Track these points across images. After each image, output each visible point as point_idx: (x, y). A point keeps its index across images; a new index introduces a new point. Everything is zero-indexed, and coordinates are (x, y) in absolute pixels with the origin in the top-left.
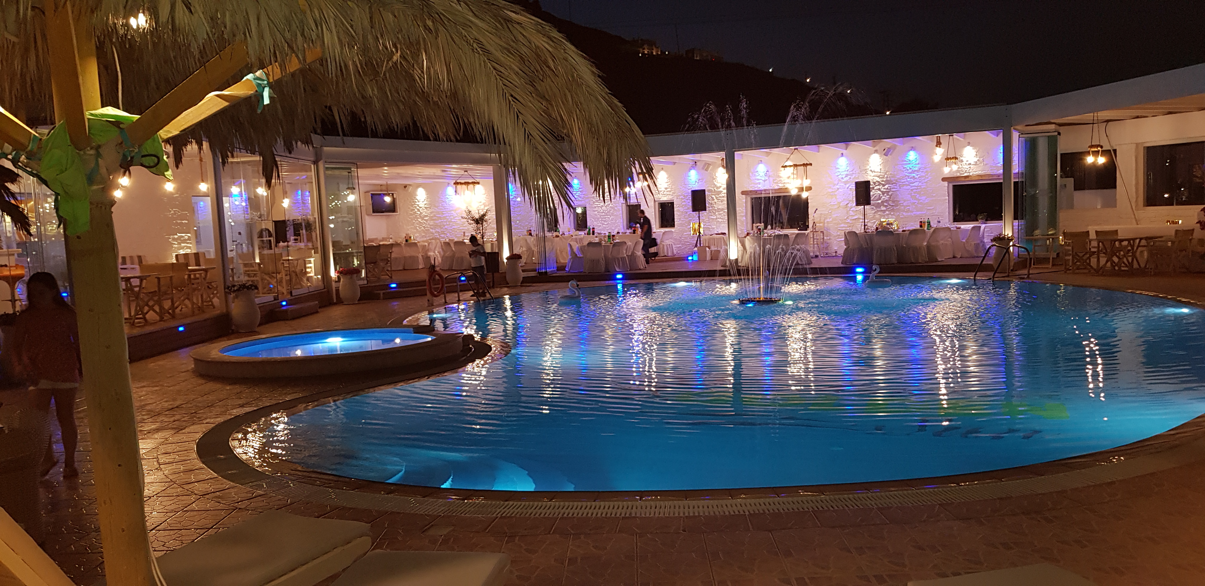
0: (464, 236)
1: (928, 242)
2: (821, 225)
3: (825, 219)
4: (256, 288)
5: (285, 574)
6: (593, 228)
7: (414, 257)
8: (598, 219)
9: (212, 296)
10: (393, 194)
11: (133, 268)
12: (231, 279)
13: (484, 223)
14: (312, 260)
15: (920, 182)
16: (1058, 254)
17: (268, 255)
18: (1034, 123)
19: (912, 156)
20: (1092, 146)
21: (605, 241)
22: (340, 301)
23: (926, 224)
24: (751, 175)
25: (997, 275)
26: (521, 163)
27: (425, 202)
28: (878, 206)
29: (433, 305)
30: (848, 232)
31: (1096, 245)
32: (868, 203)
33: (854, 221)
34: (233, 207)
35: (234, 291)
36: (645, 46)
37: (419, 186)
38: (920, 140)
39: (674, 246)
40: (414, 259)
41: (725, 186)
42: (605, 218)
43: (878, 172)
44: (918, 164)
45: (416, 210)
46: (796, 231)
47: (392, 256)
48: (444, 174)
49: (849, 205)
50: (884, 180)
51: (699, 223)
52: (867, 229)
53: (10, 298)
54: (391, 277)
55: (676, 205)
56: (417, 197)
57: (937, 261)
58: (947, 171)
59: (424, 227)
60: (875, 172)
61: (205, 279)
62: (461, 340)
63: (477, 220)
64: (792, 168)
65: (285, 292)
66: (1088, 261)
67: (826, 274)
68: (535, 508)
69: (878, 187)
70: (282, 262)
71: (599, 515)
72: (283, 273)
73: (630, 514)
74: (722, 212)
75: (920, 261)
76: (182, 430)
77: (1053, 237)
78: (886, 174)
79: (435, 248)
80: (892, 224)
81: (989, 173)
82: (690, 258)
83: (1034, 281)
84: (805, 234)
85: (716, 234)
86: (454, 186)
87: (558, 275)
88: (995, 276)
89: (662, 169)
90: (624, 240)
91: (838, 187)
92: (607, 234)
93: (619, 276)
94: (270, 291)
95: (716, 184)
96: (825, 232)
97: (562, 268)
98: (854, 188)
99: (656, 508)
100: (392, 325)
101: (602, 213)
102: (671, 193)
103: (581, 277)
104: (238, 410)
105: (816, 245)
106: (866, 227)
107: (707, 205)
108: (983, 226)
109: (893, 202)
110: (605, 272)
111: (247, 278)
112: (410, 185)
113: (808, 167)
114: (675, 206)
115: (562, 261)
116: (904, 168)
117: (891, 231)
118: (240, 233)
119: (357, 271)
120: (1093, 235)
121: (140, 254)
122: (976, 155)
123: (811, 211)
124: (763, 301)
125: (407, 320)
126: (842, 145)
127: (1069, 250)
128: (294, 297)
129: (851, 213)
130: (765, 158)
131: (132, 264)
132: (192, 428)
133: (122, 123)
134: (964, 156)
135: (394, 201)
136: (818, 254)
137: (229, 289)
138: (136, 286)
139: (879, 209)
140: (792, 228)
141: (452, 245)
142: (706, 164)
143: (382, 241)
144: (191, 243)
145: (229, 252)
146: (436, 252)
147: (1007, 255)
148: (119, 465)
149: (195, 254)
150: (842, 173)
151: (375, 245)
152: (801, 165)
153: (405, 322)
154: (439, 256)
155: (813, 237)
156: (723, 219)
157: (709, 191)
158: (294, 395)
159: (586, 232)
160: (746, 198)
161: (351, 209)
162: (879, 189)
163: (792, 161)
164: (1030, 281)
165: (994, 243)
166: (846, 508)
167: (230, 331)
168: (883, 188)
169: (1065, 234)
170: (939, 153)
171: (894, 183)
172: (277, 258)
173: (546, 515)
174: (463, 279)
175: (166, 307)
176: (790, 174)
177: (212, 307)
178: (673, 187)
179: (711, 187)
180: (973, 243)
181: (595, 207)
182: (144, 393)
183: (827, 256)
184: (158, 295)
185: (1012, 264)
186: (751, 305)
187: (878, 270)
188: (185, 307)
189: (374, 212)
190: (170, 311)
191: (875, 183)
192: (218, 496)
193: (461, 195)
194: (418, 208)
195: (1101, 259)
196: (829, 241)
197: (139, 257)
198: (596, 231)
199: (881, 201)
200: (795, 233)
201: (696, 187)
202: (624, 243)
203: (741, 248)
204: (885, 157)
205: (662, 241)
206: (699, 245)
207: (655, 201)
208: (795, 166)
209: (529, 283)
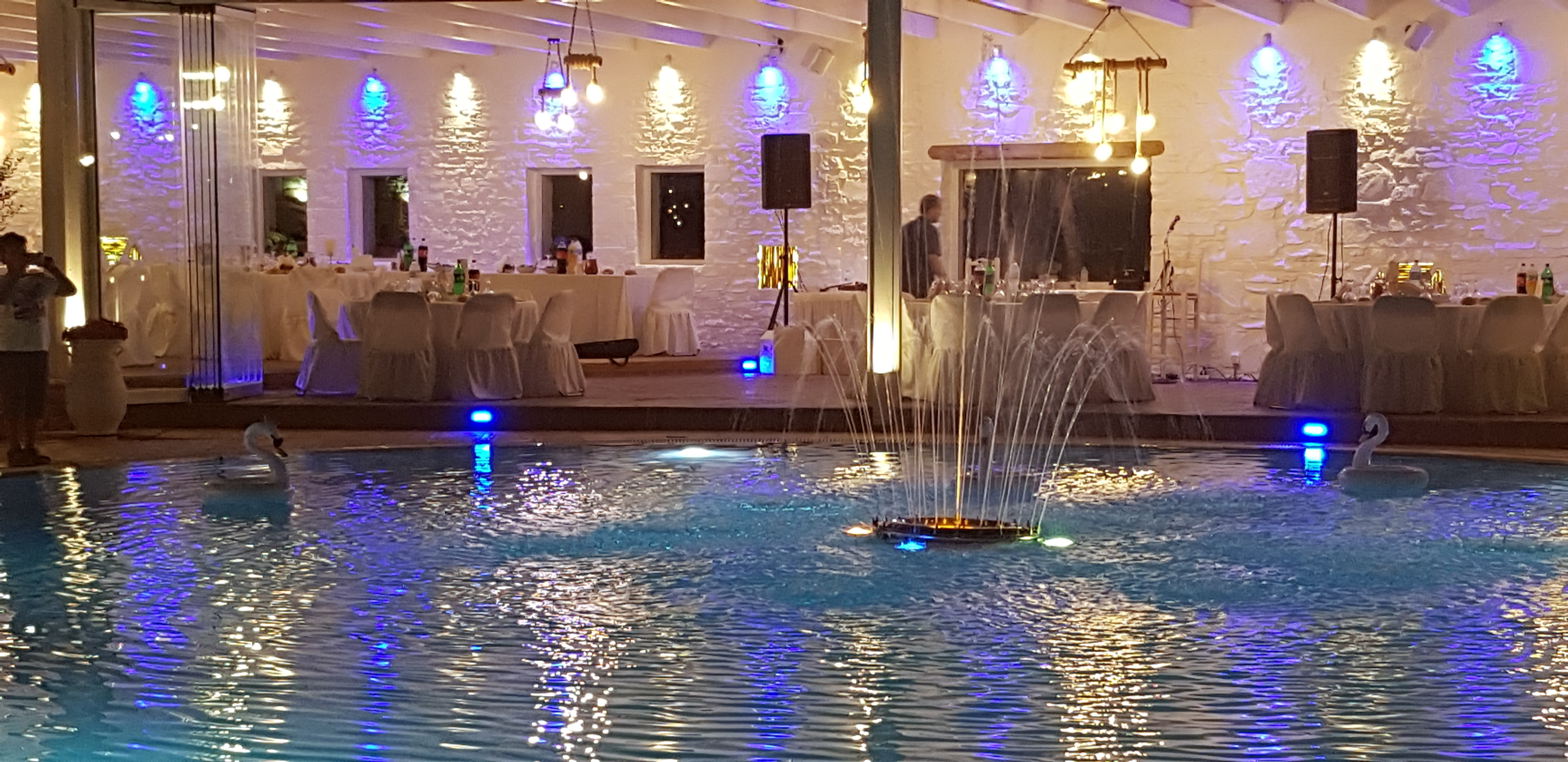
1: (1550, 344)
2: (1189, 271)
3: (1205, 251)
6: (423, 248)
8: (446, 218)
15: (1520, 143)
19: (1498, 52)
21: (442, 290)
23: (1540, 283)
24: (964, 93)
28: (1380, 216)
30: (1281, 299)
32: (1350, 207)
33: (1299, 264)
39: (694, 322)
42: (468, 216)
43: (1380, 103)
44: (1517, 81)
46: (1105, 289)
49: (1285, 210)
50: (1405, 129)
51: (786, 249)
52: (1345, 289)
55: (712, 183)
60: (1373, 102)
64: (1100, 72)
67: (1201, 438)
69: (1383, 153)
75: (1521, 409)
78: (1409, 108)
80: (1427, 277)
82: (749, 365)
85: (841, 288)
87: (266, 401)
89: (669, 58)
90: (516, 293)
91: (1249, 146)
93: (482, 416)
95: (847, 118)
96: (1202, 296)
97: (282, 377)
98: (1305, 152)
101: (462, 197)
102: (695, 142)
105: (1170, 341)
106: (1339, 286)
107: (814, 186)
109: (1431, 204)
110: (435, 400)
113: (1155, 71)
114: (707, 185)
116: (1471, 93)
117: (1427, 300)
123: (1158, 223)
124: (961, 532)
126: (1269, 3)
129: (1292, 237)
130: (1009, 35)
136: (1176, 369)
139: (1383, 228)
140: (1092, 277)
142: (814, 49)
150: (1265, 102)
152: (1127, 64)
155: (1163, 312)
157: (826, 141)
159: (398, 261)
160: (945, 172)
162: (1385, 162)
163: (1100, 49)
168: (1399, 155)
171: (1436, 143)
176: (1092, 95)
178: (703, 121)
179: (826, 127)
181: (438, 178)
183: (1210, 377)
186: (912, 546)
187: (1384, 433)
191: (1371, 139)
196: (1213, 329)
198: (429, 261)
199: (1392, 202)
200: (1102, 293)
201: (779, 125)
202: (513, 301)
203: (911, 337)
204: (1409, 51)
205: (654, 303)
206: (780, 321)
207: (640, 168)
208: (1111, 64)
209: (150, 427)
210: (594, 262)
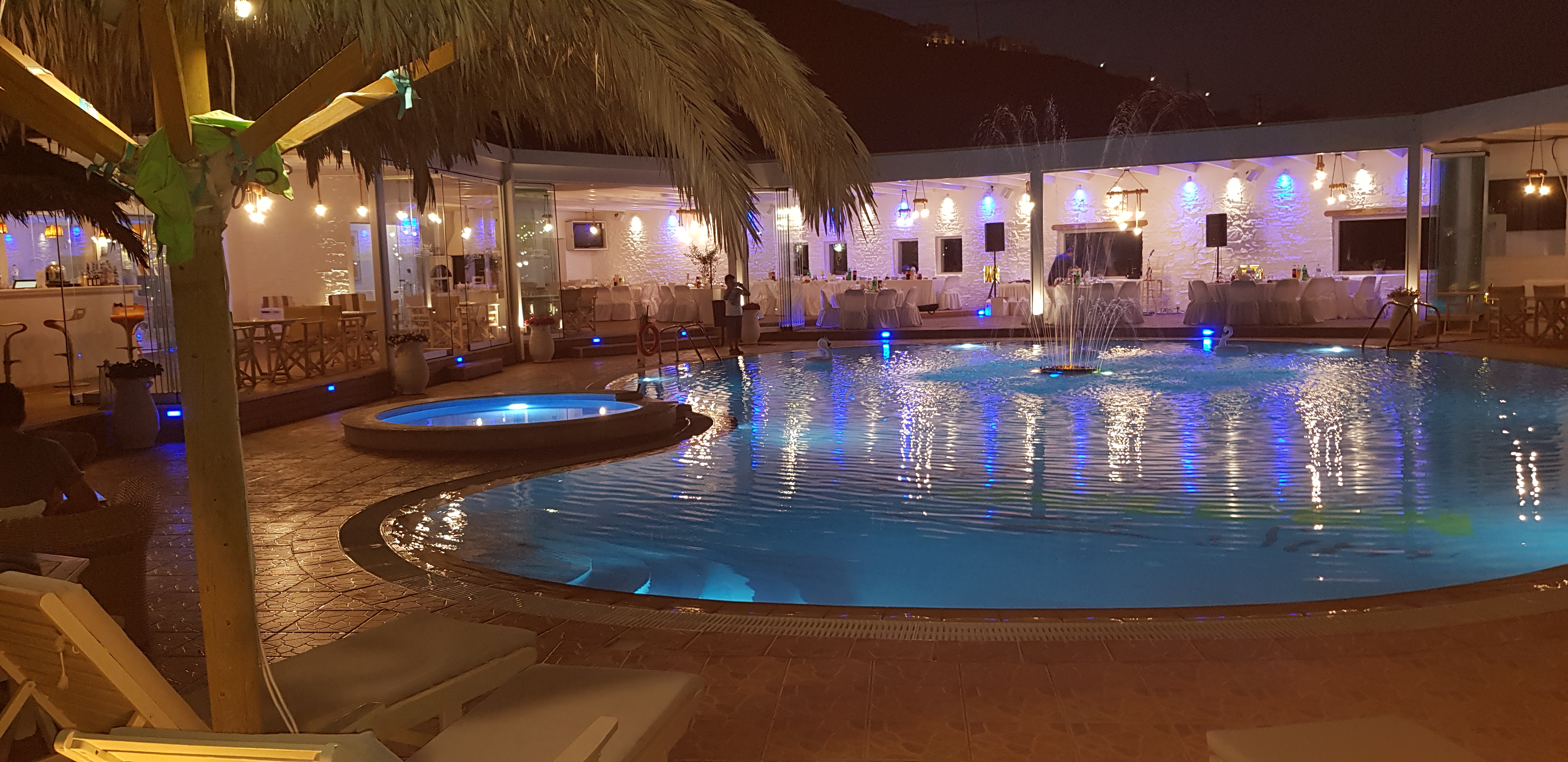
0: (688, 279)
1: (1302, 297)
2: (1159, 271)
3: (1165, 263)
4: (426, 340)
5: (428, 689)
6: (855, 272)
7: (624, 304)
8: (862, 259)
9: (371, 348)
10: (600, 224)
11: (277, 312)
12: (394, 327)
13: (714, 263)
14: (496, 305)
15: (1294, 217)
16: (1481, 317)
17: (441, 298)
18: (1453, 139)
19: (1285, 181)
20: (1531, 171)
21: (868, 288)
22: (529, 359)
23: (1301, 272)
24: (1066, 204)
25: (1394, 342)
26: (697, 183)
27: (641, 235)
28: (1237, 247)
29: (644, 367)
30: (1194, 282)
31: (1534, 305)
32: (1224, 244)
33: (1203, 268)
34: (400, 237)
35: (398, 343)
36: (935, 34)
37: (633, 214)
38: (1298, 161)
39: (960, 297)
40: (624, 307)
41: (1029, 219)
42: (870, 258)
43: (1236, 202)
44: (1293, 192)
45: (629, 245)
46: (1124, 279)
47: (596, 303)
48: (664, 199)
49: (1198, 246)
50: (1247, 212)
51: (995, 267)
52: (1220, 278)
53: (126, 346)
54: (594, 330)
55: (965, 243)
56: (631, 229)
57: (1314, 322)
58: (1331, 202)
59: (639, 267)
60: (1233, 202)
61: (362, 326)
62: (674, 410)
63: (704, 258)
64: (1121, 195)
65: (461, 345)
66: (1522, 326)
67: (1159, 336)
68: (748, 623)
69: (1238, 222)
70: (458, 307)
71: (828, 635)
72: (460, 322)
73: (869, 635)
74: (1025, 253)
75: (1291, 322)
76: (323, 512)
77: (1474, 293)
78: (1248, 204)
79: (651, 294)
80: (1253, 272)
81: (1390, 205)
82: (981, 312)
83: (1446, 352)
84: (1135, 283)
85: (1017, 282)
86: (678, 214)
88: (1391, 344)
89: (948, 195)
90: (894, 288)
91: (1183, 221)
92: (873, 279)
93: (886, 334)
94: (443, 344)
95: (1019, 215)
96: (1163, 281)
97: (811, 322)
98: (1205, 223)
99: (901, 629)
100: (592, 390)
101: (867, 251)
102: (958, 227)
103: (834, 335)
104: (393, 489)
105: (1151, 299)
106: (1220, 275)
107: (1006, 243)
108: (1379, 277)
109: (1258, 242)
110: (868, 328)
111: (415, 327)
112: (622, 213)
113: (1143, 194)
114: (963, 243)
115: (813, 314)
116: (1274, 197)
117: (1252, 282)
118: (409, 271)
119: (552, 322)
120: (1529, 292)
121: (285, 295)
122: (1373, 181)
123: (1145, 253)
124: (1072, 371)
125: (611, 384)
126: (1190, 165)
127: (1495, 311)
128: (471, 353)
129: (1200, 256)
130: (1084, 182)
131: (276, 306)
132: (336, 511)
133: (234, 130)
134: (1356, 182)
135: (602, 232)
136: (1153, 310)
137: (392, 339)
138: (278, 334)
139: (1238, 252)
140: (1119, 274)
141: (672, 290)
142: (1006, 189)
143: (586, 283)
144: (348, 282)
145: (393, 294)
146: (653, 298)
147: (1409, 315)
148: (225, 545)
149: (353, 295)
150: (1189, 203)
151: (576, 288)
152: (1133, 192)
153: (608, 387)
154: (655, 304)
155: (1148, 288)
156: (1026, 261)
157: (1009, 224)
158: (464, 473)
159: (845, 276)
160: (1058, 235)
161: (548, 242)
162: (1239, 226)
163: (1121, 186)
164: (1439, 351)
165: (1392, 300)
166: (1150, 639)
167: (393, 393)
168: (1245, 223)
169: (1490, 290)
170: (1320, 179)
171: (1260, 218)
172: (452, 303)
173: (761, 633)
174: (684, 333)
175: (314, 362)
176: (1118, 204)
177: (371, 362)
178: (962, 218)
179: (1013, 220)
180: (1364, 300)
181: (859, 244)
182: (282, 466)
183: (1167, 313)
184: (304, 345)
185: (1416, 328)
186: (1056, 375)
187: (1230, 334)
188: (337, 361)
189: (576, 246)
190: (319, 366)
191: (1233, 217)
192: (361, 593)
193: (685, 227)
194: (632, 242)
195: (1540, 324)
196: (1168, 294)
197: (285, 298)
198: (858, 276)
199: (1242, 242)
200: (1122, 282)
201: (992, 219)
202: (895, 291)
203: (1048, 300)
204: (1248, 182)
205: (944, 290)
206: (993, 296)
207: (937, 237)
208: (1125, 192)
209: (768, 340)
210: (920, 275)
